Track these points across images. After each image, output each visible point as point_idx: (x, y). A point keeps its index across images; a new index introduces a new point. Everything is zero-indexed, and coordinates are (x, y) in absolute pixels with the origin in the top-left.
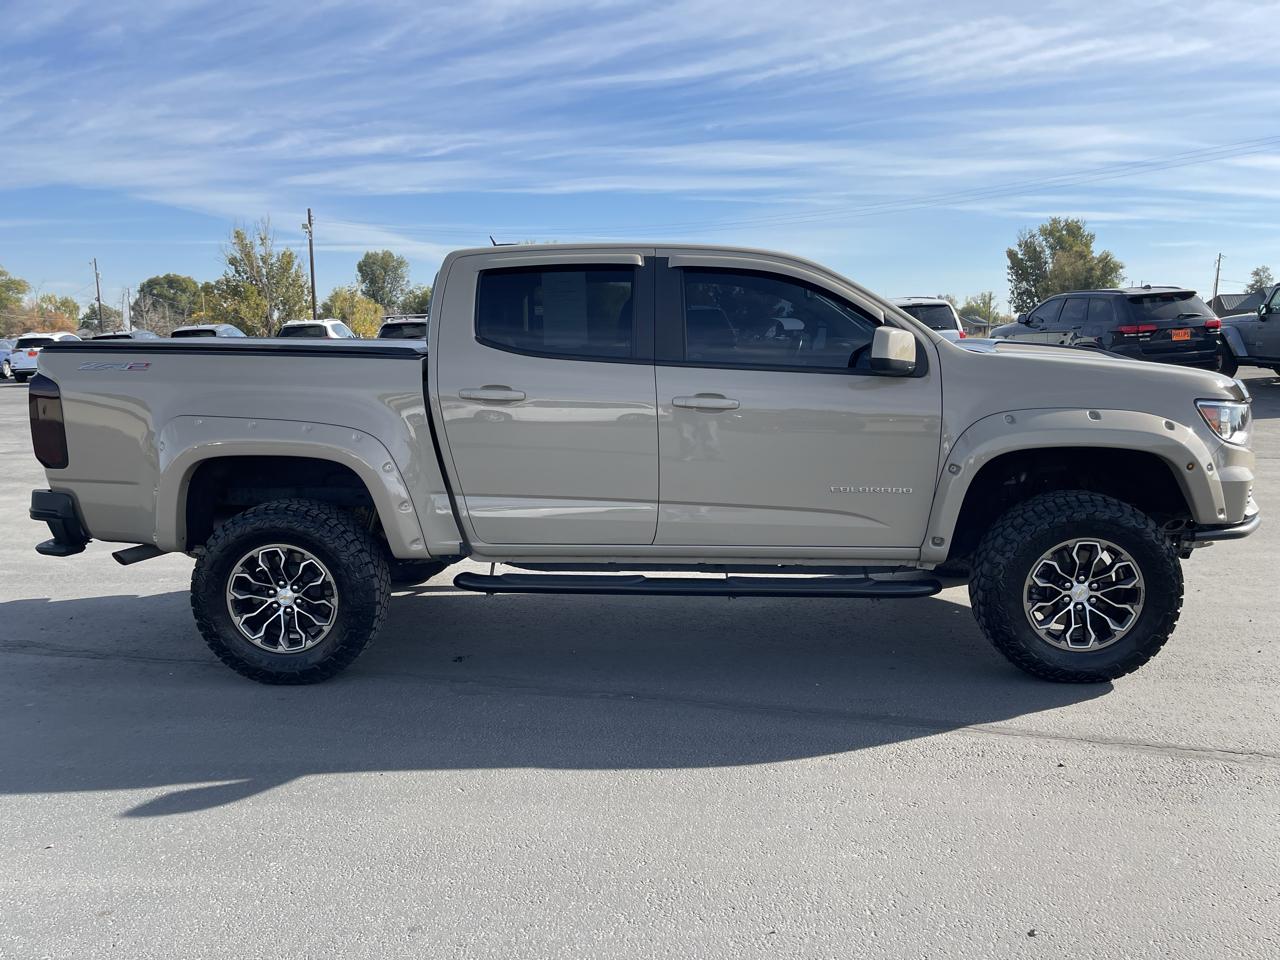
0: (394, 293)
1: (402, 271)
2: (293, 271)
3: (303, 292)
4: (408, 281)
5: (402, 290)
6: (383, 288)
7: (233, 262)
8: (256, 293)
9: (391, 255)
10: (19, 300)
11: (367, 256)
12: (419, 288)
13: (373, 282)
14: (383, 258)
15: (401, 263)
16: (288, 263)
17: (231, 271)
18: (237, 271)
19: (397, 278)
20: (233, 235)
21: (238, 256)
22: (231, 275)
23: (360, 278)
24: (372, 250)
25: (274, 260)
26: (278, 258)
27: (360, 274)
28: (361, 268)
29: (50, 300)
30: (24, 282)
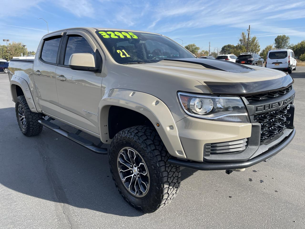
0: (284, 46)
1: (288, 40)
2: (255, 42)
3: (257, 47)
4: (289, 43)
5: (287, 46)
6: (281, 45)
7: (241, 40)
8: (245, 48)
9: (285, 36)
10: (197, 52)
11: (278, 37)
12: (292, 45)
13: (278, 44)
14: (282, 37)
15: (288, 38)
16: (254, 40)
17: (240, 43)
18: (241, 43)
19: (286, 42)
20: (242, 33)
21: (242, 39)
22: (239, 44)
23: (275, 43)
24: (279, 35)
25: (251, 39)
26: (252, 39)
27: (275, 42)
28: (275, 40)
29: (203, 51)
30: (199, 47)
